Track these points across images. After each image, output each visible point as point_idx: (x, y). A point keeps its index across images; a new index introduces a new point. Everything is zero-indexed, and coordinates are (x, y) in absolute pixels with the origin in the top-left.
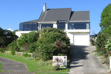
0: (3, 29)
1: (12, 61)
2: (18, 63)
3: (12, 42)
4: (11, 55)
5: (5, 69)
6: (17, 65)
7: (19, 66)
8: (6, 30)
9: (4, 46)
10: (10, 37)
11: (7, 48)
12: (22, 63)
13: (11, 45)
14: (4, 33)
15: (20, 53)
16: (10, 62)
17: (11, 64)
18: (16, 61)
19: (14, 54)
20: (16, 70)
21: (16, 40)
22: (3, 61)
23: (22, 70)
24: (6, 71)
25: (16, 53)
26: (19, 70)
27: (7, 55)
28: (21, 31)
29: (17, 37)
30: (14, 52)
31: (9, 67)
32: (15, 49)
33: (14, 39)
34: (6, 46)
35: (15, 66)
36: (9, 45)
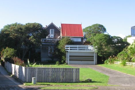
0: (111, 36)
1: (121, 74)
2: (128, 76)
3: (123, 51)
4: (121, 66)
5: (112, 83)
6: (127, 78)
7: (129, 80)
8: (115, 37)
9: (114, 56)
10: (120, 44)
11: (116, 58)
12: (133, 76)
13: (122, 55)
14: (113, 40)
15: (132, 64)
16: (119, 75)
17: (120, 77)
18: (126, 74)
19: (124, 64)
20: (124, 84)
21: (127, 48)
22: (111, 73)
23: (133, 85)
24: (112, 86)
25: (128, 64)
26: (128, 84)
27: (116, 67)
28: (133, 36)
29: (128, 44)
30: (125, 63)
31: (116, 80)
32: (127, 59)
33: (125, 47)
34: (116, 55)
35: (124, 79)
36: (119, 54)
